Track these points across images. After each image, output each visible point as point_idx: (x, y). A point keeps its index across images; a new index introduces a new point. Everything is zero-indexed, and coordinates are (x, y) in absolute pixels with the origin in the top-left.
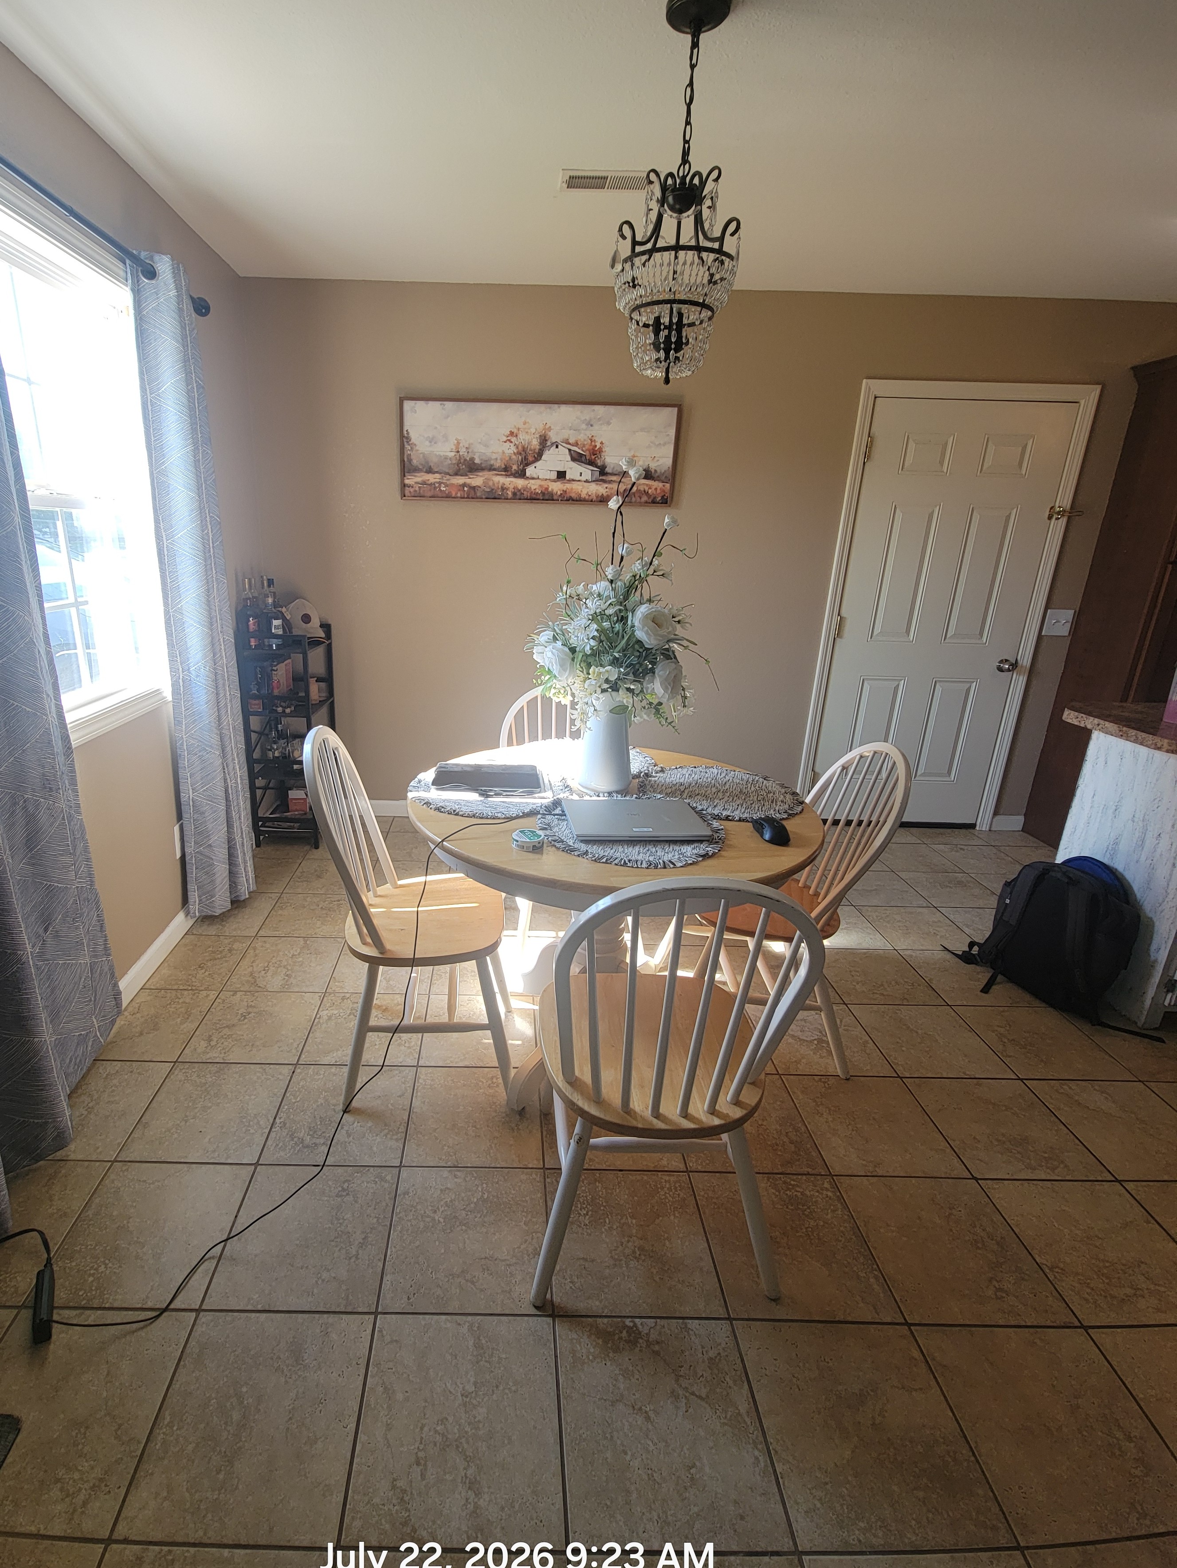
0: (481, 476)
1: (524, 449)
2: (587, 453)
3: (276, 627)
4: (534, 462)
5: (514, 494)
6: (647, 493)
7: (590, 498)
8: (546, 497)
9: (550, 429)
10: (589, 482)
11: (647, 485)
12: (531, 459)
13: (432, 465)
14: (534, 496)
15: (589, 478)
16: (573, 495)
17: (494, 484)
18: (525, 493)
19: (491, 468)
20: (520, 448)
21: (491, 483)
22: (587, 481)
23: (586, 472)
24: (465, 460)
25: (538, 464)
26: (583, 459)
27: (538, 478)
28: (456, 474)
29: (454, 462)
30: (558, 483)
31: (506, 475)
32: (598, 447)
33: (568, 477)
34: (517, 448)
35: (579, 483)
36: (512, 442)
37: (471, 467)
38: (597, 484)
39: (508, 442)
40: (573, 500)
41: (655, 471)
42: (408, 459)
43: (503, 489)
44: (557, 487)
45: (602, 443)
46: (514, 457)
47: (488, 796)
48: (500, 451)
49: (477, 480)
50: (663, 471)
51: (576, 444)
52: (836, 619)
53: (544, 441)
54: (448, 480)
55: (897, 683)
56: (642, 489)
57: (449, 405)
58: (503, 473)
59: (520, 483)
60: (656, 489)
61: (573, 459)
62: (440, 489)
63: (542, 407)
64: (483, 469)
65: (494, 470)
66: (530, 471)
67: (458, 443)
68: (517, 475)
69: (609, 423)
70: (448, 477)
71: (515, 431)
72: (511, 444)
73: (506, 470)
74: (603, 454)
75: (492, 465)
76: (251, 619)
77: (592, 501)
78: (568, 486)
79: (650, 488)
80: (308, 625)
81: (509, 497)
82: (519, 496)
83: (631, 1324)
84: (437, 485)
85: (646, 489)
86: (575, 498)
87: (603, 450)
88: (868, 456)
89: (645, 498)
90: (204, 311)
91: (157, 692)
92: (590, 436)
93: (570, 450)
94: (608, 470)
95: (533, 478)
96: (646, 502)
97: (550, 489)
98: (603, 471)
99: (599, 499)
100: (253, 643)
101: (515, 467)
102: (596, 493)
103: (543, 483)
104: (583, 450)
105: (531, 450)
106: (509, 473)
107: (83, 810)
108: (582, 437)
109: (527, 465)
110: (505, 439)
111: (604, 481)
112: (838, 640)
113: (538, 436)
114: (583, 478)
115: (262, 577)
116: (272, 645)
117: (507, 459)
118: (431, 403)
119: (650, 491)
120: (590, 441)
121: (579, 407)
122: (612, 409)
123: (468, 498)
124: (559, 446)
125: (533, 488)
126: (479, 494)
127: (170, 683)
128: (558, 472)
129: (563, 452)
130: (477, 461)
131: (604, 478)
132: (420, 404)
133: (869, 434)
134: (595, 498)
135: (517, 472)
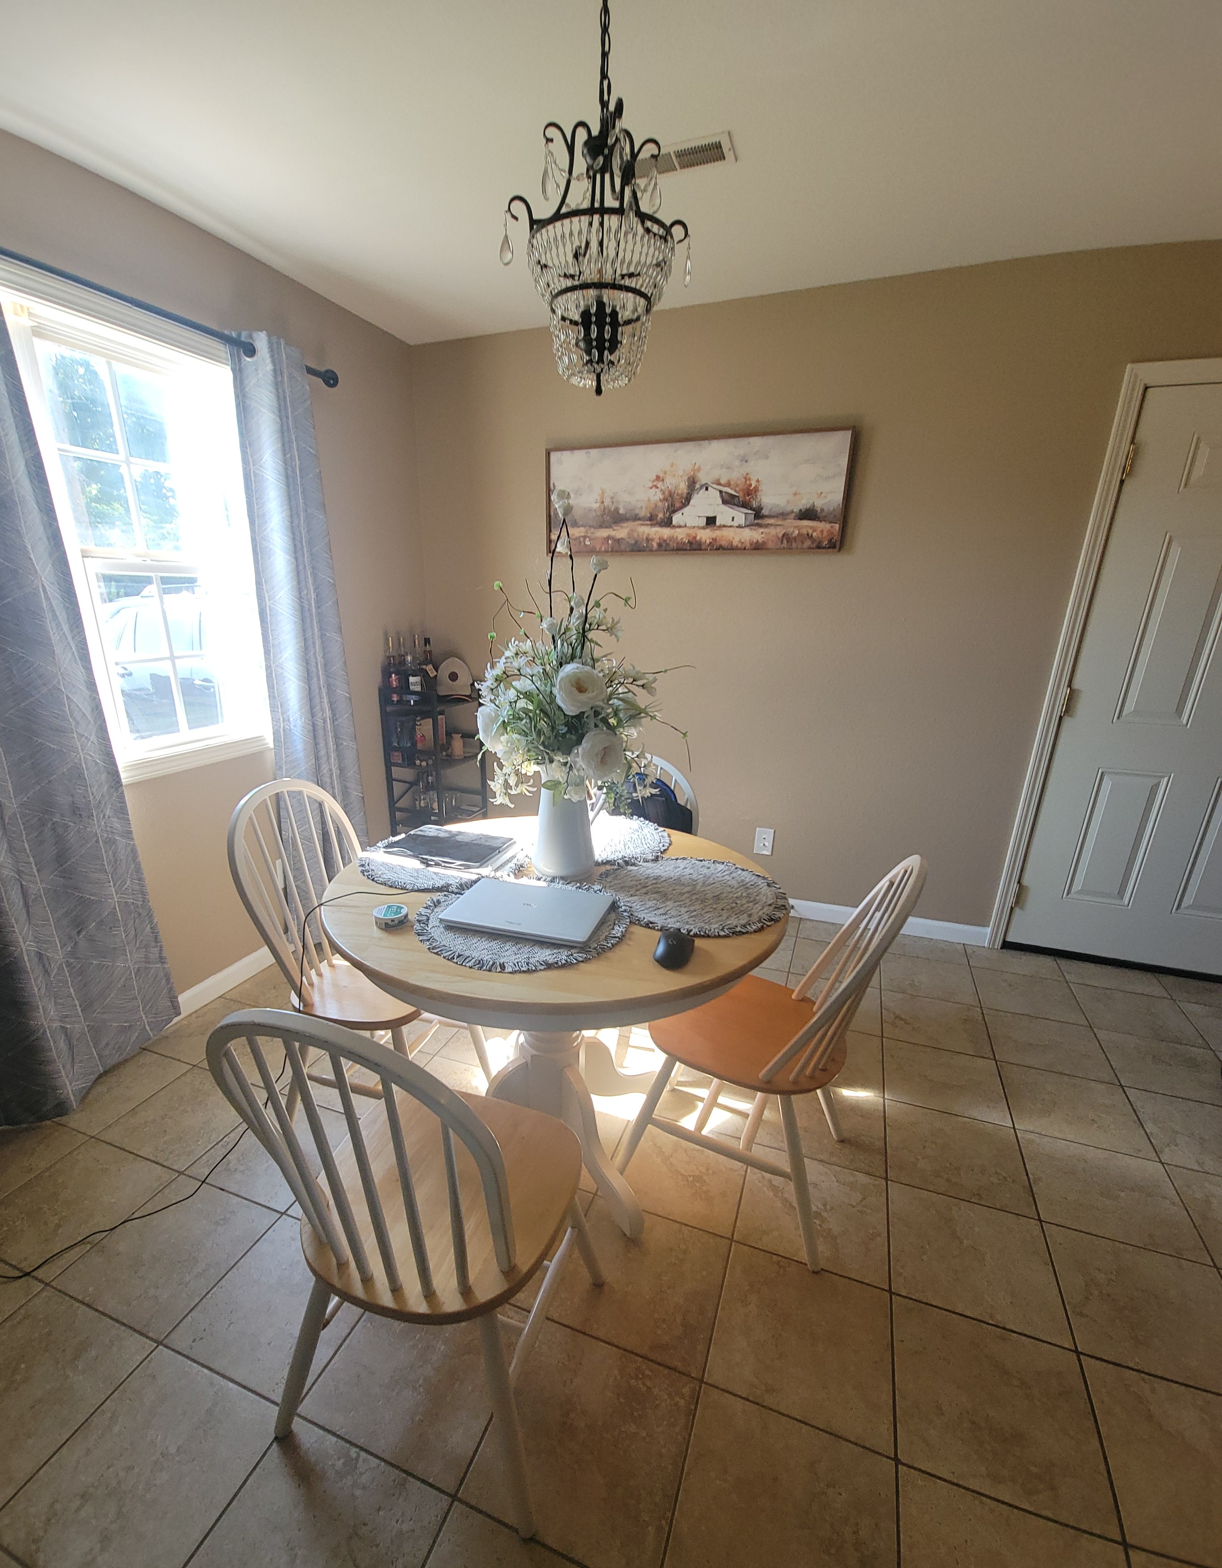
0: (626, 528)
1: (671, 495)
2: (741, 494)
3: (415, 684)
4: (681, 508)
5: (660, 545)
6: (809, 537)
7: (743, 546)
8: (693, 547)
9: (699, 469)
10: (742, 527)
11: (811, 527)
12: (677, 505)
13: (577, 518)
14: (681, 546)
15: (743, 522)
16: (723, 543)
17: (638, 535)
18: (671, 543)
19: (636, 518)
20: (667, 493)
21: (635, 535)
22: (739, 527)
23: (740, 516)
24: (610, 511)
25: (686, 510)
26: (736, 500)
27: (686, 526)
28: (601, 527)
29: (598, 514)
30: (708, 531)
31: (651, 525)
32: (753, 486)
33: (718, 523)
34: (664, 493)
35: (730, 529)
36: (657, 488)
37: (615, 518)
38: (751, 529)
39: (654, 488)
40: (724, 549)
41: (822, 510)
42: (554, 514)
43: (648, 540)
44: (705, 536)
45: (758, 481)
46: (660, 504)
47: (428, 865)
48: (646, 499)
49: (621, 532)
50: (831, 509)
51: (728, 485)
52: (1064, 691)
53: (692, 483)
54: (593, 533)
55: (1156, 781)
56: (805, 532)
57: (594, 452)
58: (649, 523)
59: (666, 532)
60: (822, 531)
61: (725, 502)
62: (585, 544)
63: (690, 445)
64: (627, 520)
65: (640, 519)
66: (677, 519)
67: (603, 493)
68: (663, 524)
69: (767, 457)
70: (592, 530)
71: (661, 475)
72: (657, 490)
73: (652, 519)
74: (759, 493)
75: (637, 515)
76: (393, 675)
77: (745, 549)
78: (717, 534)
79: (814, 531)
80: (454, 683)
81: (654, 549)
82: (666, 548)
83: (354, 1456)
84: (582, 539)
85: (810, 531)
86: (726, 547)
87: (760, 489)
88: (1128, 472)
89: (808, 543)
90: (332, 382)
91: (258, 739)
92: (745, 474)
93: (721, 492)
94: (765, 512)
95: (680, 527)
96: (810, 548)
97: (698, 538)
98: (758, 514)
99: (754, 546)
100: (395, 698)
101: (661, 515)
102: (750, 540)
103: (691, 532)
104: (736, 491)
105: (678, 495)
106: (655, 522)
107: (135, 835)
108: (736, 475)
109: (674, 511)
110: (651, 485)
111: (760, 526)
112: (1067, 721)
113: (686, 478)
114: (735, 523)
115: (414, 636)
116: (410, 702)
117: (653, 506)
118: (576, 452)
119: (815, 534)
120: (743, 480)
121: (732, 441)
122: (770, 440)
123: (612, 551)
124: (709, 488)
125: (680, 537)
126: (623, 547)
127: (271, 731)
128: (708, 518)
129: (714, 495)
130: (621, 511)
131: (759, 521)
132: (566, 454)
133: (1133, 438)
134: (748, 546)
135: (662, 520)
